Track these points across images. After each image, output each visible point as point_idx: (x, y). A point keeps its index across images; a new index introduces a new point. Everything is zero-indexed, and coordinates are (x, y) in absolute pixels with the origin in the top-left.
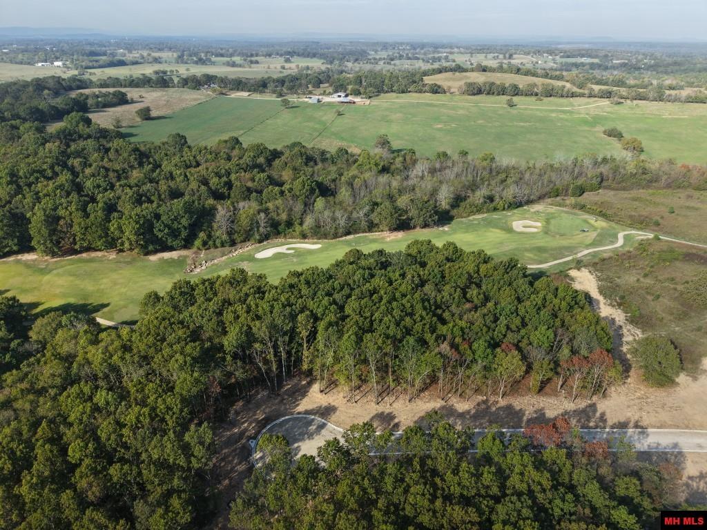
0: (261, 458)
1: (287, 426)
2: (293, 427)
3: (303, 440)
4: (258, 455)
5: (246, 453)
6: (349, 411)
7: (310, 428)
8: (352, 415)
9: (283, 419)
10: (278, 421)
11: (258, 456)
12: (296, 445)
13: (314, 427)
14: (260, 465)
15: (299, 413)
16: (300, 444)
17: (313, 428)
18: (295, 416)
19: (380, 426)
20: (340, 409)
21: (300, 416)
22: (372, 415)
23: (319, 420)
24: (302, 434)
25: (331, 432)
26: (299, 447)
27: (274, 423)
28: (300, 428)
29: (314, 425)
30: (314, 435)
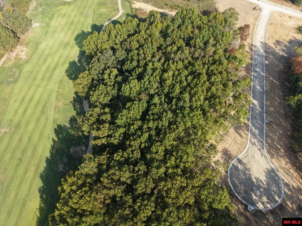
0: (263, 204)
1: (237, 182)
2: (238, 179)
3: (250, 175)
4: (260, 206)
5: (259, 213)
6: (229, 143)
7: (240, 168)
8: (234, 142)
9: (230, 183)
10: (232, 187)
11: (262, 206)
12: (254, 180)
14: (269, 206)
15: (227, 172)
16: (253, 177)
17: (240, 166)
18: (229, 175)
19: (243, 131)
20: (226, 147)
21: (229, 172)
22: (235, 132)
23: (234, 162)
24: (245, 174)
25: (246, 157)
26: (255, 178)
28: (239, 174)
29: (238, 165)
30: (246, 167)
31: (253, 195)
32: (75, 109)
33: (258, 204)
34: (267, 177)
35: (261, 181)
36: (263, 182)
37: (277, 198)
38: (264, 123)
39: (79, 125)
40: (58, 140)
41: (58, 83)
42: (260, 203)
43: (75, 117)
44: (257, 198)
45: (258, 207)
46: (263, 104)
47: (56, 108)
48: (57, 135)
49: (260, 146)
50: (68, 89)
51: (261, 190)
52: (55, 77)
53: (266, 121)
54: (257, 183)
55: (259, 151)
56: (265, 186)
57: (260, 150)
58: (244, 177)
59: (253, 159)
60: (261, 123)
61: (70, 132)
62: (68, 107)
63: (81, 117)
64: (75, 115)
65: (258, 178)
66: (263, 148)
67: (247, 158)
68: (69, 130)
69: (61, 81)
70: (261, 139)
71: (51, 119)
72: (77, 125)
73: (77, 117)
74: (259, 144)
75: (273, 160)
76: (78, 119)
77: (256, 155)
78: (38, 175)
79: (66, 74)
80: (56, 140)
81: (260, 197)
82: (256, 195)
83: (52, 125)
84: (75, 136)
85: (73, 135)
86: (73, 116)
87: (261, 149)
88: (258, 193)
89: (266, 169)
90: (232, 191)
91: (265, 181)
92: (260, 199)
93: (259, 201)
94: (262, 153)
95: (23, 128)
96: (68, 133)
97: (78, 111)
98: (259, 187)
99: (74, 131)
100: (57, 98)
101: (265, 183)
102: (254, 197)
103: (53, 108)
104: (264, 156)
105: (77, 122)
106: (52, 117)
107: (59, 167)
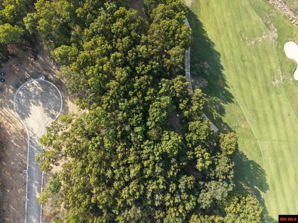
0: (33, 85)
1: (56, 97)
2: (54, 100)
3: (44, 107)
4: (35, 82)
5: (35, 76)
7: (53, 111)
10: (59, 91)
11: (33, 83)
12: (40, 103)
13: (54, 113)
14: (28, 84)
15: (64, 103)
16: (42, 105)
18: (62, 101)
21: (62, 104)
23: (58, 114)
24: (49, 106)
26: (40, 105)
27: (57, 89)
28: (54, 105)
29: (56, 113)
30: (48, 113)
31: (41, 90)
32: (226, 124)
33: (37, 84)
34: (29, 109)
35: (34, 104)
36: (33, 103)
37: (21, 93)
38: (28, 168)
39: (213, 107)
40: (224, 88)
41: (261, 152)
42: (35, 85)
43: (221, 115)
44: (38, 88)
45: (37, 81)
46: (28, 196)
47: (245, 120)
48: (227, 92)
49: (34, 139)
50: (247, 146)
51: (34, 96)
52: (270, 158)
53: (26, 171)
54: (38, 101)
55: (34, 133)
56: (30, 101)
57: (35, 135)
58: (50, 103)
59: (40, 123)
60: (32, 168)
61: (217, 98)
62: (234, 125)
63: (216, 117)
64: (223, 118)
65: (37, 106)
66: (31, 138)
67: (46, 122)
68: (219, 100)
69: (260, 155)
70: (33, 147)
71: (242, 106)
72: (214, 107)
73: (220, 116)
74: (35, 142)
75: (21, 128)
76: (217, 114)
77: (38, 127)
78: (221, 54)
79: (262, 167)
80: (225, 88)
81: (35, 90)
82: (39, 90)
83: (237, 100)
84: (210, 95)
85: (212, 96)
86: (224, 116)
87: (33, 136)
88: (37, 92)
89: (29, 117)
90: (58, 87)
91: (31, 105)
92: (35, 88)
93: (36, 86)
94: (32, 132)
95: (262, 90)
96: (219, 98)
97: (223, 123)
98: (37, 98)
99: (214, 101)
100: (251, 131)
101: (31, 103)
102: (40, 88)
103: (247, 119)
104: (30, 129)
105: (217, 110)
106: (242, 109)
107: (208, 65)
